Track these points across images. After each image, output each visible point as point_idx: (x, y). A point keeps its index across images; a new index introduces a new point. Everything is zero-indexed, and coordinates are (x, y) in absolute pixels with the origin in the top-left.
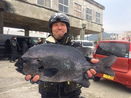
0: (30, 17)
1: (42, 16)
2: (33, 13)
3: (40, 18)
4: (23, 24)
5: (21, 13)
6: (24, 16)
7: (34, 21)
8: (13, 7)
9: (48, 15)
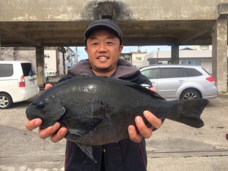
0: (159, 19)
1: (186, 12)
2: (167, 10)
3: (183, 16)
4: (162, 35)
5: (142, 16)
6: (148, 19)
7: (178, 25)
8: (128, 8)
9: (202, 6)
